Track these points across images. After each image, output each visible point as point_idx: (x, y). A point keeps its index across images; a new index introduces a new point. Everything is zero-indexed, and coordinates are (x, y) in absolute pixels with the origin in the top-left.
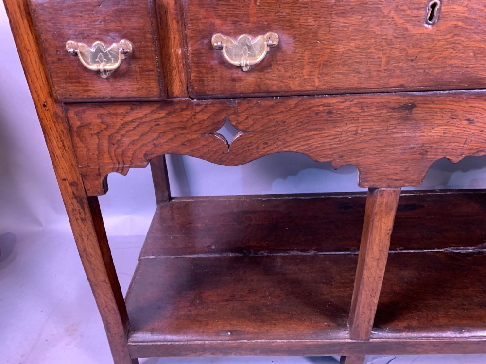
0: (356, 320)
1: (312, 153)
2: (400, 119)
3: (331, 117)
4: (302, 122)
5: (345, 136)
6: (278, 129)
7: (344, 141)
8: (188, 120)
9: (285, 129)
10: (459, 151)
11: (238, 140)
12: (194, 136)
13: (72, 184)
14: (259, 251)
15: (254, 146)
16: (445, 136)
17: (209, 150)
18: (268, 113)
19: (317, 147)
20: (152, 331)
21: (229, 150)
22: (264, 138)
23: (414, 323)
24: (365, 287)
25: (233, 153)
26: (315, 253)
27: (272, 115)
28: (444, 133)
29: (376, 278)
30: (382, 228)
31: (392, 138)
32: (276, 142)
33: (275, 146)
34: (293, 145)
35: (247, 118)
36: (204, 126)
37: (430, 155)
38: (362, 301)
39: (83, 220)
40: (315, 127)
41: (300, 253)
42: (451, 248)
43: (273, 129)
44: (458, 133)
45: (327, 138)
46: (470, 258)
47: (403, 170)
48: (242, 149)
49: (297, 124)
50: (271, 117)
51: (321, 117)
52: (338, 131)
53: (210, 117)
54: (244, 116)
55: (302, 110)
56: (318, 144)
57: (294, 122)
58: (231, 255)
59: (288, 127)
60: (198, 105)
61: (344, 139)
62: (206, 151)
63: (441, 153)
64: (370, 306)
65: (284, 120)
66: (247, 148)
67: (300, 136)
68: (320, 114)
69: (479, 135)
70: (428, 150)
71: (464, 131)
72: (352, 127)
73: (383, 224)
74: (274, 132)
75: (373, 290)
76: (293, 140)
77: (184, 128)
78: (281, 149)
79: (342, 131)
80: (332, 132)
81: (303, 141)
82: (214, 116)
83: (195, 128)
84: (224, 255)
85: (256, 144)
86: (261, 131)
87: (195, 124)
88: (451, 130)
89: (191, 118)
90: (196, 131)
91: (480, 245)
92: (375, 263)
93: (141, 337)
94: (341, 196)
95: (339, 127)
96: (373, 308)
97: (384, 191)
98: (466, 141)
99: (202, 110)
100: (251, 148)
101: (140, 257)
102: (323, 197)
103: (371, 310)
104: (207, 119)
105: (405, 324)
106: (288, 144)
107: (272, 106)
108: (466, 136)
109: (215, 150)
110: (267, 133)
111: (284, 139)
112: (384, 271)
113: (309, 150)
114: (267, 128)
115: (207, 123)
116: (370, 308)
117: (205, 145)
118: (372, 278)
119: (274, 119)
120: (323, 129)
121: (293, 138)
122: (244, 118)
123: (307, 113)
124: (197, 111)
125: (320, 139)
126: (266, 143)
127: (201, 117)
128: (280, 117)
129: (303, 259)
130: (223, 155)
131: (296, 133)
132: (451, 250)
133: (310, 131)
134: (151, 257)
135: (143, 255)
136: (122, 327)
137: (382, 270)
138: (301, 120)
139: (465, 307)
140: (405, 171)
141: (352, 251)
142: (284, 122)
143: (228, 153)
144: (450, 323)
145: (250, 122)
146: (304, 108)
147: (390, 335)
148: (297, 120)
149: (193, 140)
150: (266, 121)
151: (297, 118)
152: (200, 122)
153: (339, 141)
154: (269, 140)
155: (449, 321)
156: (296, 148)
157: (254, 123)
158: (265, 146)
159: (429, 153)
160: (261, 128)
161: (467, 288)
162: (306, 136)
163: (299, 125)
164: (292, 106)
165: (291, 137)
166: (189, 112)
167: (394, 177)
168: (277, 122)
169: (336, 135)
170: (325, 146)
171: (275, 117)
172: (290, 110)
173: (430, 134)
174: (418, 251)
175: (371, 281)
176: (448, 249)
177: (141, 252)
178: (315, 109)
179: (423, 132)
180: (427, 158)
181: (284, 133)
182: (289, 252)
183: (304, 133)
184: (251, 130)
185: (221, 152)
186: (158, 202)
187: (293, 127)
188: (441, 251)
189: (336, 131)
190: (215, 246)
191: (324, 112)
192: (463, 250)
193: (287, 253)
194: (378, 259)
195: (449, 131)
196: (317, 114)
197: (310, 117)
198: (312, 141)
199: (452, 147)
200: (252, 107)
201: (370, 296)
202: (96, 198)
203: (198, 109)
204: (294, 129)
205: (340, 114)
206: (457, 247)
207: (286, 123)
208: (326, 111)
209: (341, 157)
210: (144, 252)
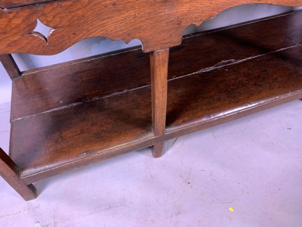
0: (156, 127)
1: (109, 35)
2: (162, 2)
3: (116, 8)
4: (96, 14)
5: (128, 20)
6: (81, 22)
7: (128, 23)
8: (6, 26)
9: (86, 21)
10: (200, 19)
11: (52, 35)
12: (16, 38)
14: (92, 97)
15: (66, 37)
16: (191, 10)
17: (32, 46)
18: (69, 11)
19: (112, 31)
20: (35, 166)
21: (48, 44)
22: (72, 31)
23: (186, 119)
24: (158, 108)
25: (52, 45)
26: (127, 91)
27: (73, 12)
28: (190, 8)
29: (163, 103)
30: (162, 74)
31: (159, 16)
32: (81, 32)
33: (81, 35)
34: (95, 32)
35: (54, 17)
36: (21, 29)
37: (183, 24)
38: (157, 116)
40: (106, 16)
41: (118, 93)
42: (202, 70)
43: (77, 22)
44: (198, 7)
45: (117, 23)
46: (212, 74)
47: (169, 36)
48: (58, 41)
49: (93, 16)
50: (72, 14)
51: (110, 9)
52: (123, 17)
53: (23, 21)
54: (51, 16)
55: (94, 5)
56: (112, 28)
57: (91, 15)
58: (75, 104)
59: (87, 19)
60: (9, 13)
61: (128, 22)
62: (30, 47)
63: (190, 21)
64: (162, 117)
65: (83, 15)
66: (61, 40)
67: (97, 25)
68: (108, 6)
69: (209, 6)
70: (182, 21)
71: (201, 4)
72: (132, 13)
73: (161, 72)
74: (79, 24)
75: (162, 109)
76: (94, 28)
77: (5, 33)
78: (87, 36)
79: (126, 17)
80: (119, 18)
81: (101, 28)
82: (27, 19)
83: (14, 31)
84: (70, 105)
85: (68, 36)
86: (68, 26)
87: (14, 28)
88: (194, 5)
89: (8, 24)
90: (16, 34)
91: (216, 65)
92: (161, 95)
93: (27, 172)
94: (137, 49)
95: (123, 14)
96: (164, 118)
97: (159, 52)
98: (202, 11)
99: (15, 17)
100: (64, 39)
101: (11, 120)
102: (126, 52)
103: (163, 119)
104: (21, 23)
105: (182, 121)
106: (91, 32)
107: (71, 5)
108: (203, 8)
109: (36, 45)
110: (73, 26)
111: (87, 29)
112: (166, 98)
113: (107, 34)
114: (72, 22)
115: (23, 26)
116: (162, 118)
117: (28, 43)
118: (161, 103)
119: (75, 15)
120: (113, 17)
121: (93, 27)
122: (52, 17)
123: (98, 7)
124: (11, 17)
125: (112, 25)
126: (74, 34)
127: (17, 21)
128: (80, 12)
129: (121, 97)
130: (45, 48)
131: (95, 23)
132: (201, 71)
133: (104, 20)
134: (19, 119)
135: (12, 119)
136: (12, 172)
137: (165, 98)
138: (95, 13)
139: (210, 103)
140: (170, 37)
141: (148, 85)
142: (84, 16)
143: (48, 46)
144: (204, 114)
145: (57, 20)
146: (95, 4)
147: (175, 128)
148: (93, 13)
149: (16, 41)
150: (70, 17)
151: (92, 12)
152: (16, 26)
153: (125, 24)
154: (76, 31)
155: (203, 113)
156: (97, 33)
157: (61, 20)
158: (74, 36)
159: (182, 23)
160: (68, 23)
161: (211, 92)
162: (102, 24)
163: (95, 16)
164: (86, 3)
165: (92, 26)
166: (5, 20)
167: (164, 42)
168: (78, 17)
169: (122, 20)
170: (116, 29)
171: (76, 13)
172: (85, 6)
173: (181, 10)
174: (184, 76)
175: (160, 105)
176: (200, 71)
177: (11, 117)
178: (103, 3)
179: (177, 9)
180: (182, 26)
181: (86, 24)
182: (111, 94)
183: (100, 22)
184: (60, 25)
185: (42, 46)
186: (12, 78)
187: (91, 18)
188: (196, 73)
189: (122, 17)
190: (62, 101)
191: (110, 5)
192: (208, 69)
193: (111, 95)
194: (162, 92)
195: (192, 6)
196: (106, 6)
197: (101, 9)
198: (107, 27)
199: (195, 16)
200: (56, 8)
201: (161, 112)
203: (11, 16)
204: (93, 20)
205: (121, 4)
206: (205, 68)
207: (85, 17)
208: (112, 3)
209: (129, 35)
210: (12, 117)
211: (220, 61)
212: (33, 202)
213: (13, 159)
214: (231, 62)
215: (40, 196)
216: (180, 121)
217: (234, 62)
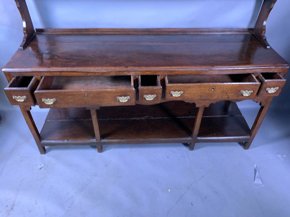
0: (96, 137)
13: (23, 108)
20: (47, 140)
23: (113, 137)
24: (95, 130)
39: (26, 115)
42: (134, 118)
58: (72, 120)
91: (142, 117)
93: (44, 141)
105: (110, 137)
134: (49, 121)
136: (39, 139)
147: (106, 140)
161: (131, 129)
167: (93, 108)
174: (124, 119)
188: (131, 119)
190: (68, 117)
192: (138, 119)
194: (96, 124)
202: (29, 111)
210: (47, 119)
211: (146, 116)
212: (43, 155)
213: (41, 135)
214: (151, 118)
215: (47, 154)
216: (109, 138)
217: (152, 118)
